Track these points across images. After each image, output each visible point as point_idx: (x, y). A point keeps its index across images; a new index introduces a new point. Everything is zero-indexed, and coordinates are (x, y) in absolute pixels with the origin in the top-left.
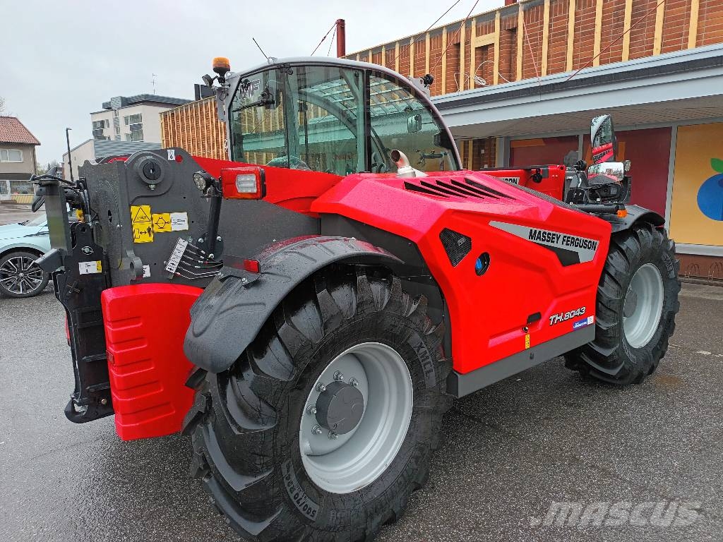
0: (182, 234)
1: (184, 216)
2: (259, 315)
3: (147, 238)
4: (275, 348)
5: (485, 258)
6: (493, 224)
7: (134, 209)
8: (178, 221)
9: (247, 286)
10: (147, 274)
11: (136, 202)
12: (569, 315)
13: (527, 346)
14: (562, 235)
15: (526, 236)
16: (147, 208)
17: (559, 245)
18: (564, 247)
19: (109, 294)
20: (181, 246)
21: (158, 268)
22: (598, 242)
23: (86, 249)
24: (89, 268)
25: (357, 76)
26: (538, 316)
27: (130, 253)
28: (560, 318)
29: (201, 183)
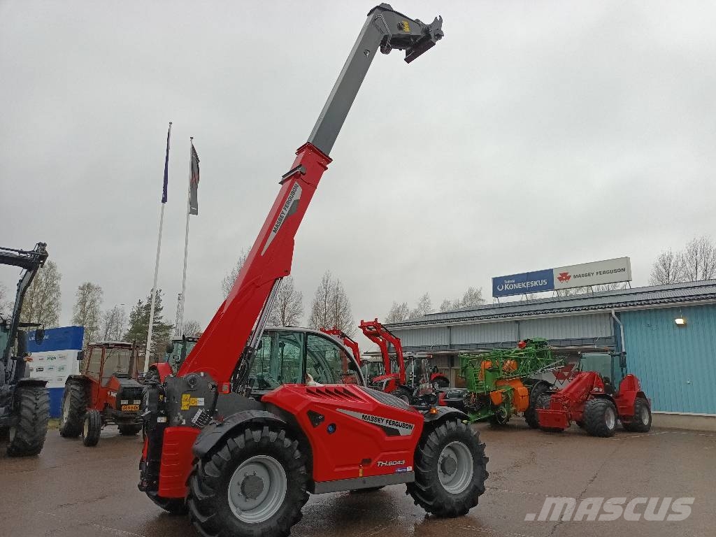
0: (201, 407)
1: (203, 399)
2: (219, 436)
3: (187, 408)
4: (226, 449)
5: (333, 426)
6: (338, 410)
7: (184, 396)
8: (201, 401)
9: (217, 426)
10: (184, 423)
11: (185, 393)
12: (391, 464)
13: (361, 475)
14: (386, 419)
15: (361, 418)
16: (189, 396)
17: (384, 424)
18: (388, 425)
19: (168, 430)
20: (199, 412)
21: (189, 421)
22: (414, 426)
23: (162, 412)
24: (162, 420)
25: (300, 336)
26: (370, 461)
27: (179, 414)
28: (386, 464)
29: (210, 386)
